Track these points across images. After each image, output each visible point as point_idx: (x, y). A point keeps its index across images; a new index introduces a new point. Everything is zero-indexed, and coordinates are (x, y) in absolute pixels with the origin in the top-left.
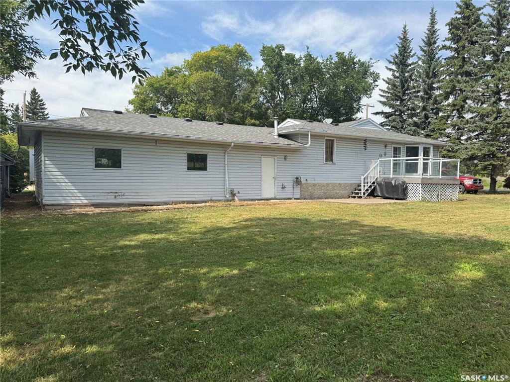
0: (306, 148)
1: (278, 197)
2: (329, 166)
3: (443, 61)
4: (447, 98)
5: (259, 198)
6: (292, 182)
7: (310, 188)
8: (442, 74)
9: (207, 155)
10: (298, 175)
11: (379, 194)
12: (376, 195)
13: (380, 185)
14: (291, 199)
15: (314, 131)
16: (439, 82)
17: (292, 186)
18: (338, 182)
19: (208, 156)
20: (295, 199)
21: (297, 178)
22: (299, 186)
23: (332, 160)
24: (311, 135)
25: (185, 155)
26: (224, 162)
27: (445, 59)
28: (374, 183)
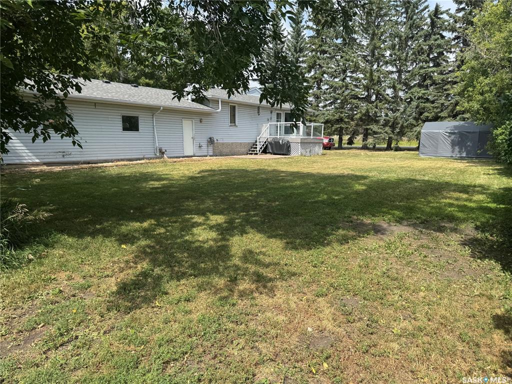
0: (217, 113)
1: (196, 154)
2: (233, 128)
3: (307, 39)
4: (309, 72)
5: (182, 155)
6: (206, 141)
7: (220, 147)
8: (307, 50)
9: (138, 117)
10: (211, 136)
11: (271, 151)
12: (268, 152)
13: (270, 143)
14: (207, 156)
15: (223, 98)
16: (304, 56)
17: (206, 146)
18: (240, 142)
19: (140, 119)
20: (210, 156)
21: (210, 138)
22: (212, 145)
23: (235, 123)
24: (221, 102)
25: (120, 117)
26: (152, 124)
27: (308, 37)
28: (265, 142)
